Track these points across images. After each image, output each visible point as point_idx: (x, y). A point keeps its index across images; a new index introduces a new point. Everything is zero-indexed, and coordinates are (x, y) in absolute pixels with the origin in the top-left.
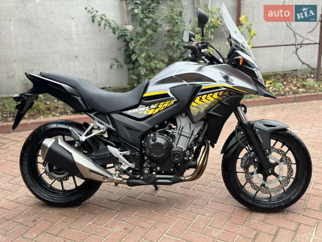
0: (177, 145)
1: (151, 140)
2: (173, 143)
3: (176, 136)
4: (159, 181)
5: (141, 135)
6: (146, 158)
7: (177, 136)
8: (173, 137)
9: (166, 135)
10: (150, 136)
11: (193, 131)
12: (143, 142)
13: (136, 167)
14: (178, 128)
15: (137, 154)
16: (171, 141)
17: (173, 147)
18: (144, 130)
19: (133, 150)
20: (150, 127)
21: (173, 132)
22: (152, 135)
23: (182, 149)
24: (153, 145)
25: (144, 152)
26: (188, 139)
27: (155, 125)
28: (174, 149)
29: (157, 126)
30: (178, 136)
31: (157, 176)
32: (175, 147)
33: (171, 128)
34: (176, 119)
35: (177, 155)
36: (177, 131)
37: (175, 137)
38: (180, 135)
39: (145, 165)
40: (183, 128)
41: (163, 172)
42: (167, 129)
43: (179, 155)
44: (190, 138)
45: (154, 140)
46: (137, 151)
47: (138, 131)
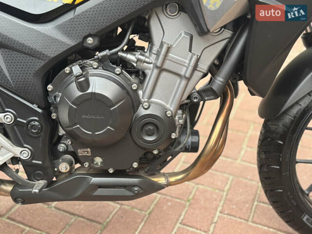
0: (151, 96)
1: (74, 84)
2: (140, 93)
3: (148, 72)
4: (100, 192)
5: (44, 66)
6: (62, 132)
7: (151, 74)
8: (140, 75)
9: (118, 70)
10: (71, 72)
11: (198, 60)
12: (50, 87)
13: (33, 157)
14: (155, 49)
15: (35, 121)
16: (134, 86)
17: (139, 103)
18: (53, 52)
19: (22, 110)
20: (70, 42)
21: (138, 60)
22: (76, 69)
23: (165, 110)
24: (78, 101)
25: (54, 116)
26: (184, 82)
27: (86, 37)
28: (142, 112)
29: (90, 40)
30: (156, 71)
31: (95, 180)
32: (146, 105)
33: (132, 47)
34: (149, 20)
35: (151, 127)
36: (153, 58)
37: (144, 75)
38: (161, 70)
39: (61, 147)
40: (169, 49)
41: (111, 171)
42: (122, 50)
43: (156, 126)
44: (189, 79)
45: (84, 85)
46: (35, 113)
47: (32, 53)
